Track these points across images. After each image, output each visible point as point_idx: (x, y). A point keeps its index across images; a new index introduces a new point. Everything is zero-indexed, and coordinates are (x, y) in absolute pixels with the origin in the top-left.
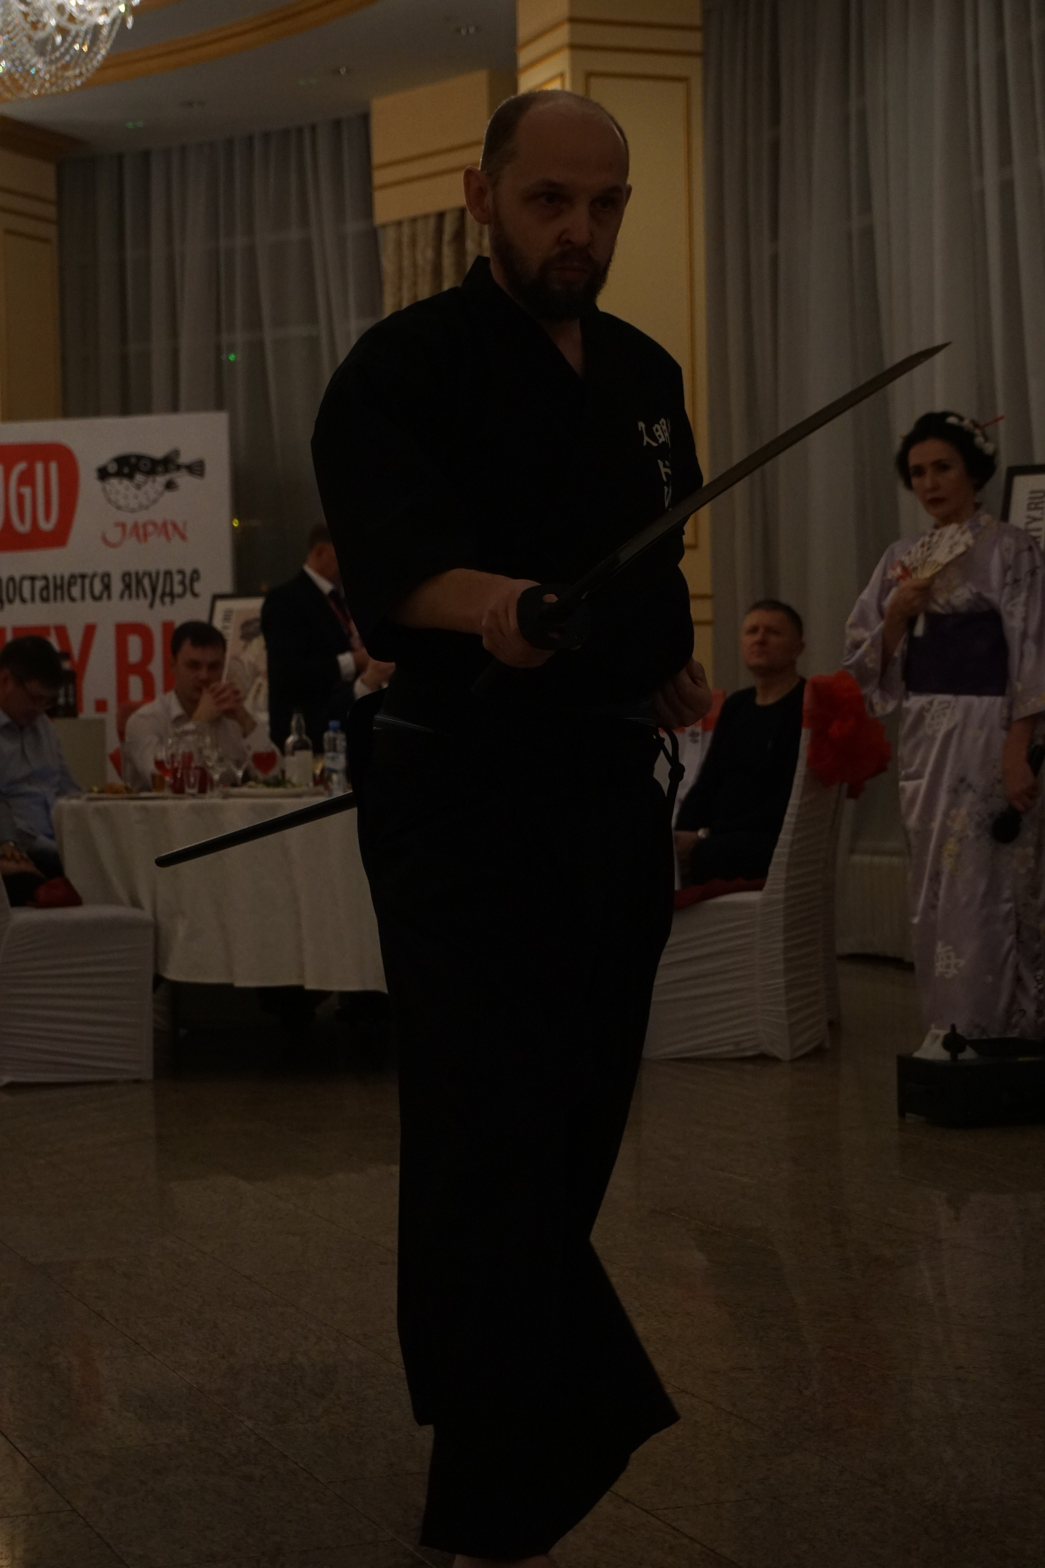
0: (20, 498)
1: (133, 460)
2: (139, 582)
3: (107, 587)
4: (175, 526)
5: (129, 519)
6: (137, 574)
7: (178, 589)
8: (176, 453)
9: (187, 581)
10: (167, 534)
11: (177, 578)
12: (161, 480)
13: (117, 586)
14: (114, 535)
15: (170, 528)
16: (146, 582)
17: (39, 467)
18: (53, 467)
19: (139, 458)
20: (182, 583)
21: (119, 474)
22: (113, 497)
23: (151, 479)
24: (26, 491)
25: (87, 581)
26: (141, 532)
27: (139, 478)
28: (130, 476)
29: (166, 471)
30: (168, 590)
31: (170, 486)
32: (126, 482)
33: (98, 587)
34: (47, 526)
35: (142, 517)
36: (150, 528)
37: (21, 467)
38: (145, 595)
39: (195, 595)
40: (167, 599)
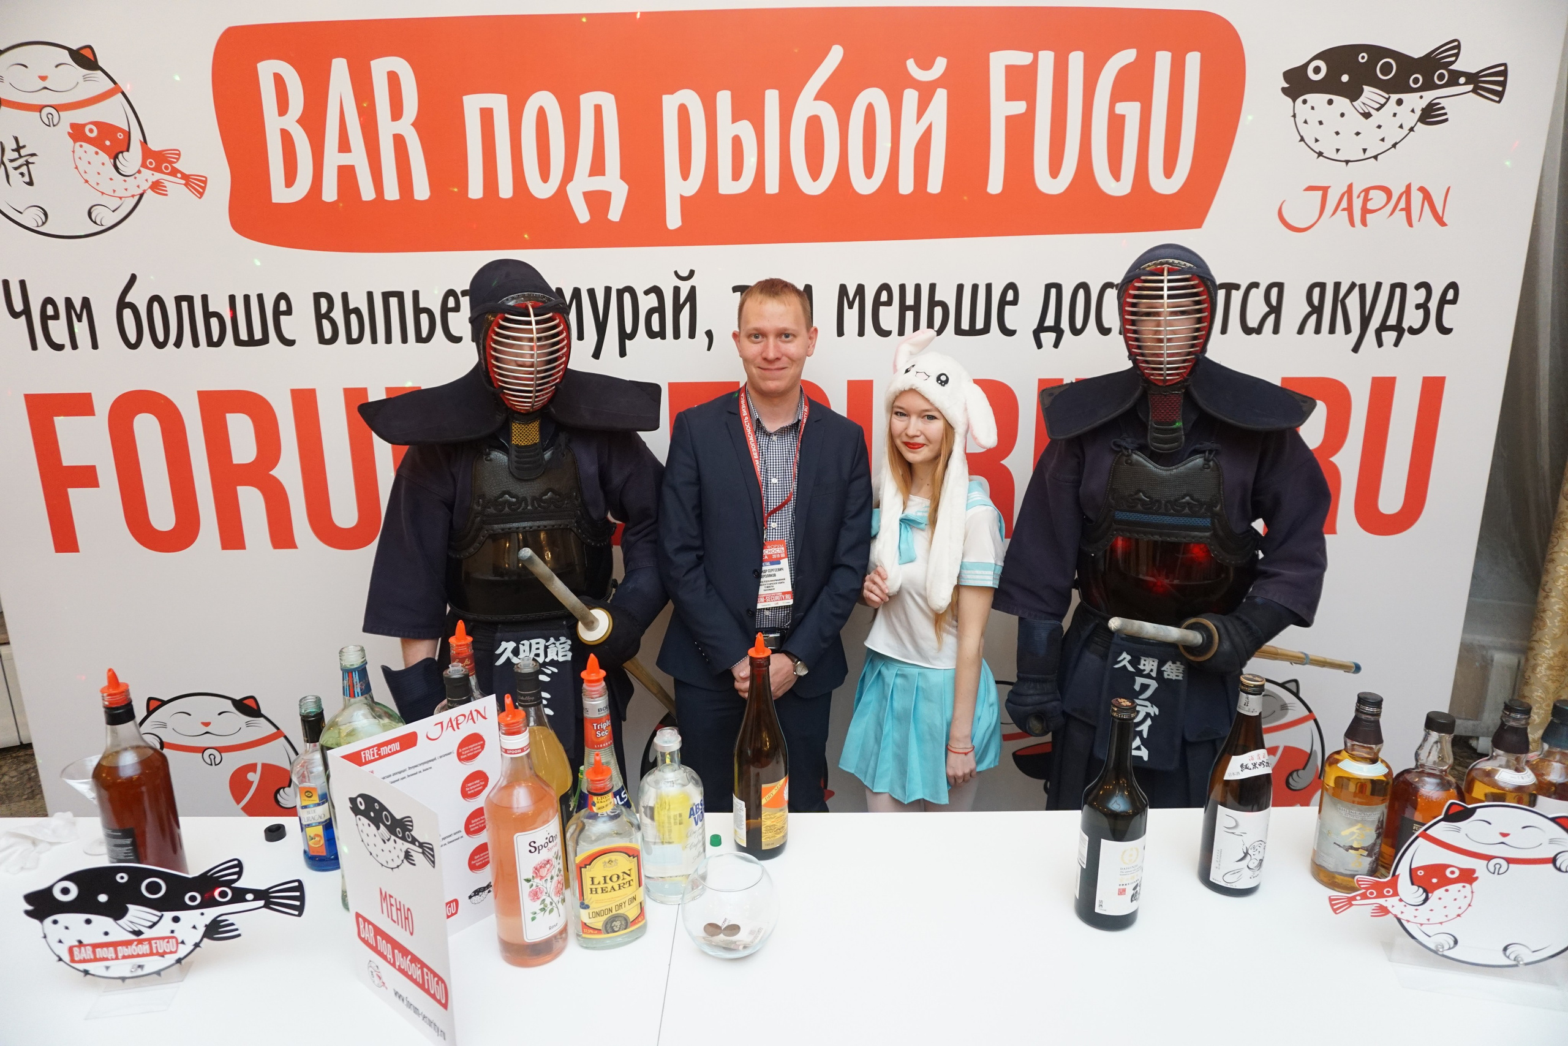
0: (1116, 124)
1: (1363, 57)
2: (1339, 301)
3: (1276, 310)
4: (1427, 196)
5: (1337, 179)
6: (1337, 285)
7: (1413, 318)
8: (1455, 47)
9: (1433, 305)
10: (1408, 210)
11: (1415, 297)
12: (1416, 101)
13: (1295, 308)
14: (1304, 208)
15: (1417, 198)
16: (1353, 303)
17: (1163, 60)
18: (1193, 61)
19: (1376, 52)
20: (1423, 306)
21: (1330, 86)
22: (1309, 133)
23: (1394, 97)
24: (1130, 110)
25: (1237, 296)
26: (1357, 204)
27: (1371, 95)
28: (1353, 93)
29: (1429, 86)
30: (1392, 320)
31: (1430, 115)
32: (1342, 103)
33: (1257, 308)
34: (1163, 185)
35: (1363, 176)
36: (1377, 199)
37: (1127, 56)
38: (1348, 330)
39: (1444, 331)
40: (1389, 337)
